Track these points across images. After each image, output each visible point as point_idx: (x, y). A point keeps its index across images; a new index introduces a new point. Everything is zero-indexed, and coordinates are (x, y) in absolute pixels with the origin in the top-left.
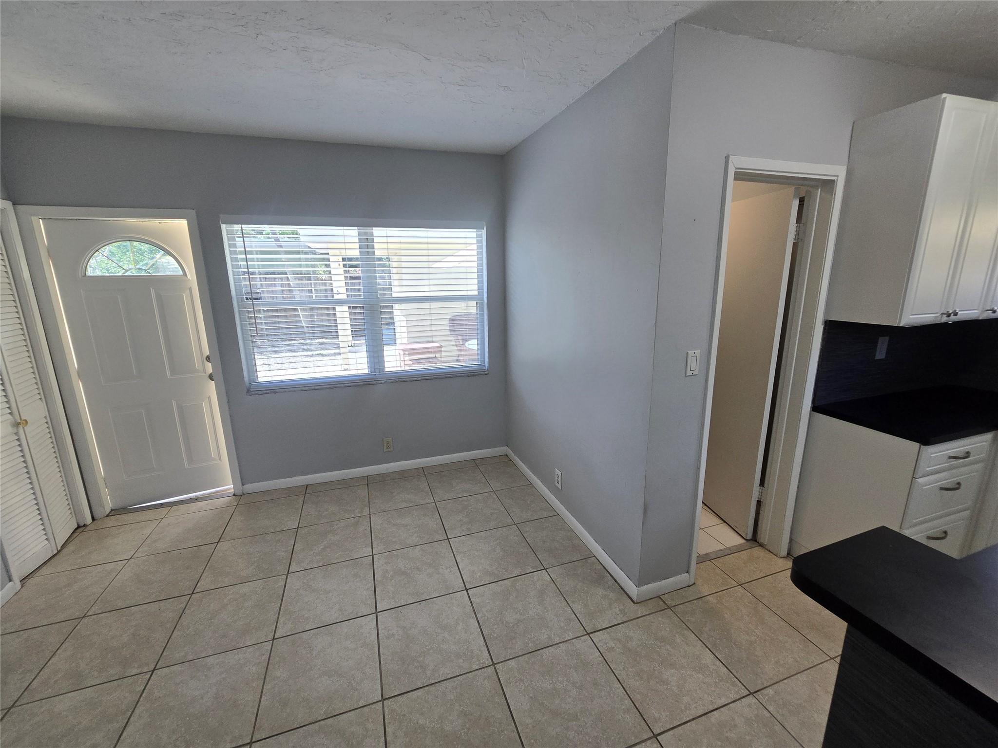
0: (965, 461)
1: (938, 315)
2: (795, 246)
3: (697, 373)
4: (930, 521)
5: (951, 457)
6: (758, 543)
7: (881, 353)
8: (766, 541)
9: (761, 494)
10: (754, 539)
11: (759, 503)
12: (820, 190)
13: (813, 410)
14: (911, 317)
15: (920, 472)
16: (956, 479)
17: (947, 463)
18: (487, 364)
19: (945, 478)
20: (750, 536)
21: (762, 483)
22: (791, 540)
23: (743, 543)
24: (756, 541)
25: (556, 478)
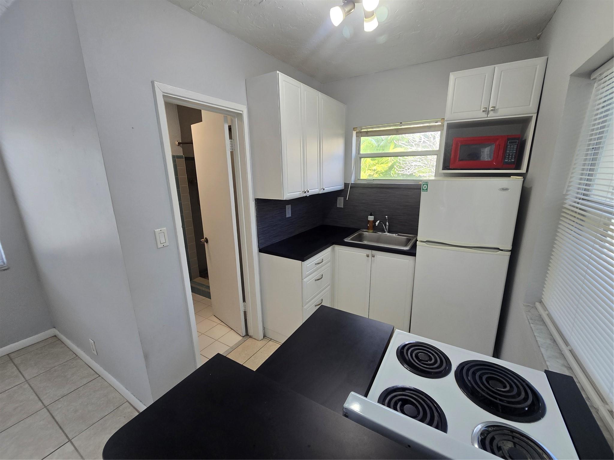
0: (322, 264)
1: (301, 192)
2: (232, 153)
3: (168, 244)
4: (314, 298)
5: (316, 264)
6: (249, 336)
7: (289, 214)
8: (252, 334)
9: (245, 306)
10: (247, 334)
11: (245, 313)
12: (236, 119)
13: (259, 252)
14: (288, 194)
15: (304, 276)
16: (321, 274)
17: (316, 267)
18: (5, 260)
19: (316, 275)
20: (244, 334)
21: (244, 300)
22: (264, 328)
23: (241, 340)
24: (248, 335)
25: (92, 347)
